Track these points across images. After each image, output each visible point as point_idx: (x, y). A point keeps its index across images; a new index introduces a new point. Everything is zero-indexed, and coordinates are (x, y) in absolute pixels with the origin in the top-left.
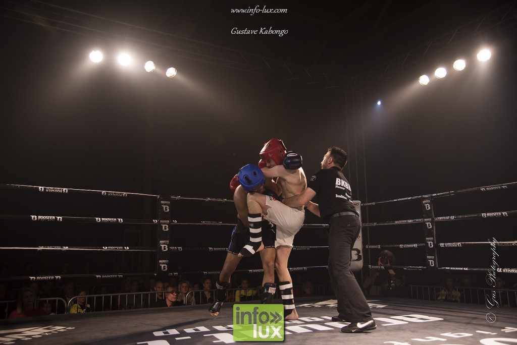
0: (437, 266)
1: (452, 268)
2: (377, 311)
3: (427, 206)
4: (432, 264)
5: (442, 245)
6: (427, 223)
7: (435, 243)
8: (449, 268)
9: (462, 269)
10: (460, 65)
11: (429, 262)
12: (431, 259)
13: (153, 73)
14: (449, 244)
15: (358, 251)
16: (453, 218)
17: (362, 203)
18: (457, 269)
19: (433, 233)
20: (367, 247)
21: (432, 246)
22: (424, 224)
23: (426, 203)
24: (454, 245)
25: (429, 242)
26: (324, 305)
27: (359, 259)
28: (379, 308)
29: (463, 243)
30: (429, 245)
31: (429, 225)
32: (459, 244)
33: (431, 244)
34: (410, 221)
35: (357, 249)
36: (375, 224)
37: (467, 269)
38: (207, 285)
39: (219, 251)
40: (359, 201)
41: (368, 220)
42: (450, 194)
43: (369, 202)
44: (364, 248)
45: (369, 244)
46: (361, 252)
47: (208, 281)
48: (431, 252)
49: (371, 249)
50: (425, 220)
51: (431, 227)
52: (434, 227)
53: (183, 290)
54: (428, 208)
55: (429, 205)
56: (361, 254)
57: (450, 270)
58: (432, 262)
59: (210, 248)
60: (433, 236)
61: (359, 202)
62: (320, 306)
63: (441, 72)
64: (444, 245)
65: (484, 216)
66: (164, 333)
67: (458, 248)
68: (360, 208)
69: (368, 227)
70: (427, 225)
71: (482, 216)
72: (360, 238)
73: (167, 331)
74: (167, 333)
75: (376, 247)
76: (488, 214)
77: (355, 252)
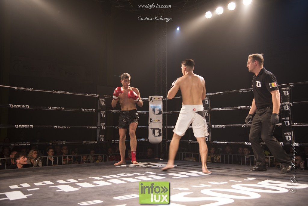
1: (218, 142)
3: (207, 101)
5: (213, 126)
7: (210, 125)
8: (216, 142)
9: (224, 142)
10: (232, 6)
14: (217, 126)
15: (160, 130)
16: (220, 109)
17: (163, 97)
18: (221, 142)
19: (209, 119)
20: (165, 127)
24: (220, 126)
26: (135, 166)
27: (159, 136)
29: (226, 125)
32: (223, 126)
35: (159, 128)
36: (171, 112)
37: (227, 143)
38: (51, 152)
39: (62, 129)
41: (167, 109)
42: (220, 93)
44: (163, 128)
45: (167, 125)
47: (51, 150)
49: (168, 129)
51: (208, 115)
52: (210, 115)
53: (35, 156)
54: (207, 103)
56: (161, 132)
57: (217, 143)
59: (55, 126)
60: (209, 122)
61: (162, 97)
62: (132, 167)
63: (219, 10)
64: (214, 127)
65: (239, 108)
66: (19, 186)
67: (222, 128)
68: (162, 101)
69: (167, 114)
70: (206, 114)
71: (238, 108)
72: (162, 121)
73: (21, 184)
74: (21, 186)
75: (171, 127)
76: (242, 107)
77: (158, 131)
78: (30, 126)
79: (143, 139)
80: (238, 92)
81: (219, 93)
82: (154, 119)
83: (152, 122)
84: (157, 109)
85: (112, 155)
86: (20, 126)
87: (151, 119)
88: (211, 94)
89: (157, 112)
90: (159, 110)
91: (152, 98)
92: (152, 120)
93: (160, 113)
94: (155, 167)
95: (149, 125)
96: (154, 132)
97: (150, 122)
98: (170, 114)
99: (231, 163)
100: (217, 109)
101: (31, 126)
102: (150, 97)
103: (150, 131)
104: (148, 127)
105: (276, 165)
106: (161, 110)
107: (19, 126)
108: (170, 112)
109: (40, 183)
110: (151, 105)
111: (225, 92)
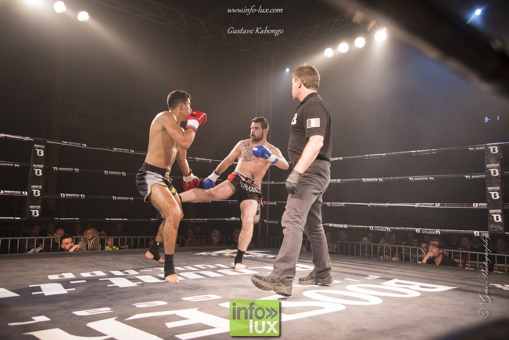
2: (267, 260)
5: (329, 204)
10: (360, 42)
14: (334, 204)
26: (221, 254)
27: (257, 214)
28: (269, 258)
29: (346, 203)
32: (343, 204)
36: (273, 183)
39: (123, 200)
41: (269, 178)
45: (268, 200)
49: (270, 205)
56: (259, 209)
59: (114, 197)
62: (216, 255)
63: (343, 47)
64: (331, 204)
65: (364, 181)
66: (60, 277)
67: (342, 207)
69: (269, 185)
71: (362, 181)
73: (63, 274)
74: (63, 276)
75: (273, 204)
76: (368, 180)
78: (80, 196)
79: (233, 218)
80: (363, 159)
81: (337, 159)
85: (192, 238)
86: (67, 195)
94: (248, 257)
99: (352, 255)
100: (334, 181)
101: (82, 195)
105: (412, 258)
107: (65, 195)
109: (88, 273)
111: (346, 158)
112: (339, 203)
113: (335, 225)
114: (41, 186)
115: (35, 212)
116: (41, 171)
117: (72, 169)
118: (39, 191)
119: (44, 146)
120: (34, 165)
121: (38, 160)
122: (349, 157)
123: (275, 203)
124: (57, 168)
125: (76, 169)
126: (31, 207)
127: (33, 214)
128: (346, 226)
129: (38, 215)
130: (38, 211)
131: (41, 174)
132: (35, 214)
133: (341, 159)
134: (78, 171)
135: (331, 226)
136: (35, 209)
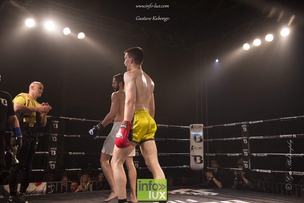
0: (250, 168)
2: (212, 197)
3: (245, 129)
4: (246, 167)
5: (254, 155)
6: (244, 140)
7: (249, 153)
10: (269, 38)
11: (245, 165)
12: (246, 163)
13: (69, 36)
14: (259, 155)
16: (261, 137)
17: (204, 126)
19: (248, 146)
20: (207, 154)
21: (247, 155)
22: (242, 140)
23: (244, 127)
25: (245, 152)
26: (178, 193)
28: (214, 195)
29: (268, 154)
30: (245, 154)
31: (245, 141)
32: (266, 154)
33: (246, 154)
34: (234, 138)
35: (200, 156)
40: (202, 125)
41: (208, 136)
43: (208, 126)
44: (205, 155)
45: (208, 152)
46: (203, 158)
48: (246, 158)
49: (209, 156)
50: (243, 138)
51: (247, 142)
52: (249, 143)
54: (245, 130)
55: (246, 128)
56: (203, 159)
58: (246, 165)
60: (248, 149)
62: (174, 193)
63: (257, 42)
64: (256, 155)
65: (281, 137)
67: (265, 157)
68: (202, 129)
70: (244, 141)
71: (279, 137)
72: (203, 149)
75: (212, 155)
76: (284, 136)
77: (199, 158)
79: (184, 166)
80: (279, 121)
81: (259, 122)
82: (195, 147)
83: (194, 149)
84: (197, 137)
86: (73, 153)
87: (192, 146)
88: (250, 123)
89: (198, 140)
90: (200, 138)
91: (193, 127)
92: (193, 148)
93: (201, 141)
94: (197, 194)
95: (191, 152)
96: (195, 160)
97: (192, 149)
98: (211, 141)
100: (258, 137)
102: (191, 125)
103: (192, 159)
104: (189, 154)
106: (202, 138)
108: (211, 140)
110: (192, 133)
111: (266, 121)
112: (262, 154)
113: (261, 171)
114: (56, 148)
115: (53, 166)
116: (56, 138)
117: (76, 136)
118: (55, 152)
119: (58, 122)
120: (52, 134)
121: (55, 131)
122: (268, 120)
123: (214, 155)
124: (66, 136)
125: (78, 136)
126: (50, 162)
127: (51, 167)
128: (269, 171)
129: (54, 167)
130: (54, 165)
131: (56, 140)
132: (53, 167)
133: (262, 121)
134: (80, 137)
135: (258, 171)
136: (52, 164)
